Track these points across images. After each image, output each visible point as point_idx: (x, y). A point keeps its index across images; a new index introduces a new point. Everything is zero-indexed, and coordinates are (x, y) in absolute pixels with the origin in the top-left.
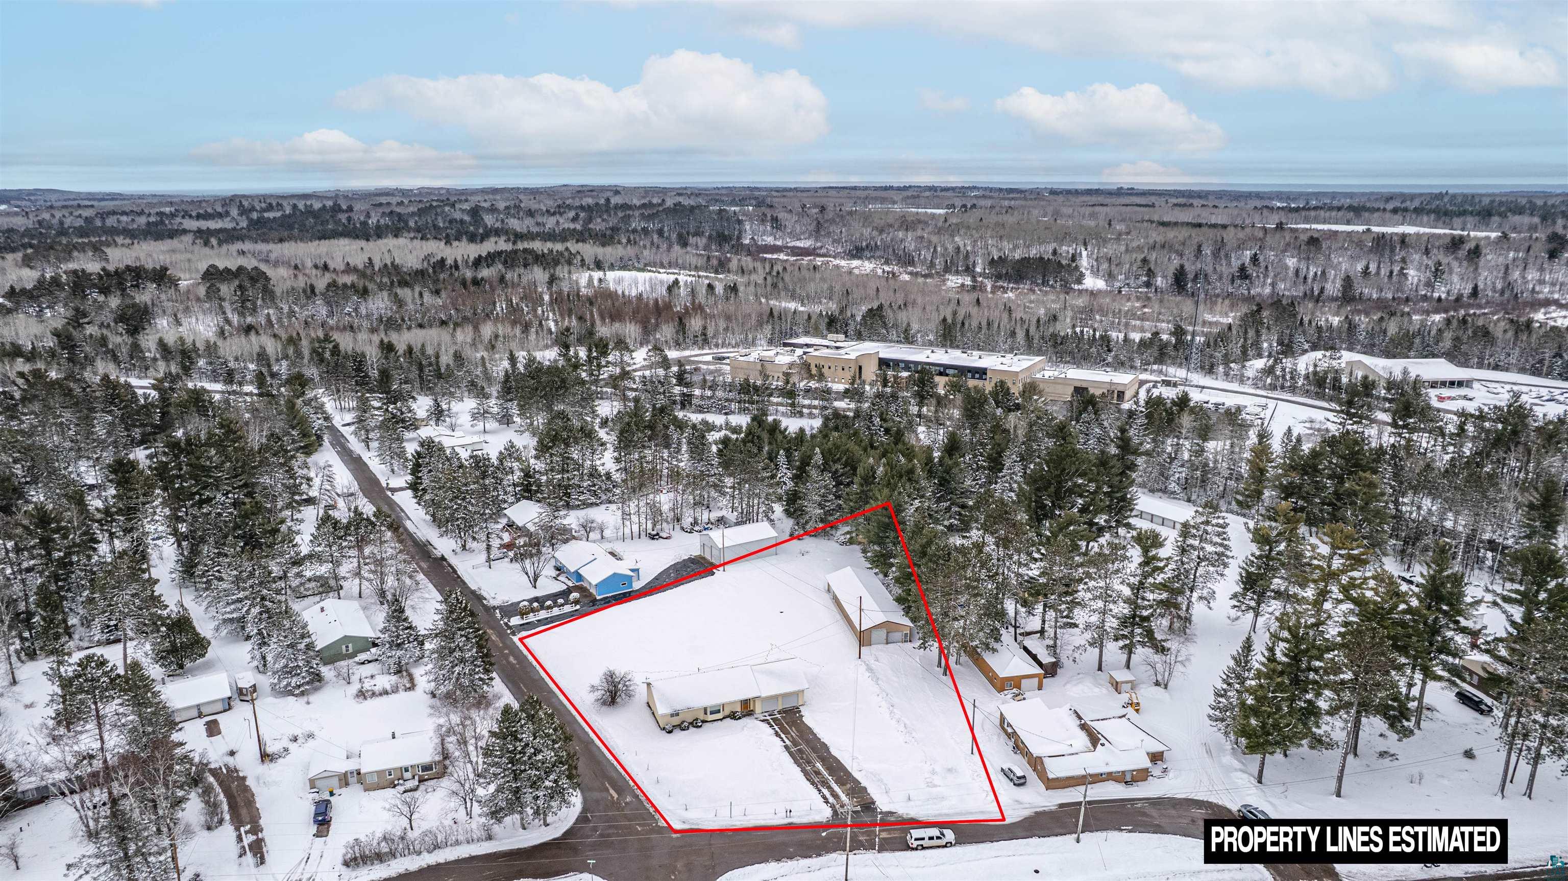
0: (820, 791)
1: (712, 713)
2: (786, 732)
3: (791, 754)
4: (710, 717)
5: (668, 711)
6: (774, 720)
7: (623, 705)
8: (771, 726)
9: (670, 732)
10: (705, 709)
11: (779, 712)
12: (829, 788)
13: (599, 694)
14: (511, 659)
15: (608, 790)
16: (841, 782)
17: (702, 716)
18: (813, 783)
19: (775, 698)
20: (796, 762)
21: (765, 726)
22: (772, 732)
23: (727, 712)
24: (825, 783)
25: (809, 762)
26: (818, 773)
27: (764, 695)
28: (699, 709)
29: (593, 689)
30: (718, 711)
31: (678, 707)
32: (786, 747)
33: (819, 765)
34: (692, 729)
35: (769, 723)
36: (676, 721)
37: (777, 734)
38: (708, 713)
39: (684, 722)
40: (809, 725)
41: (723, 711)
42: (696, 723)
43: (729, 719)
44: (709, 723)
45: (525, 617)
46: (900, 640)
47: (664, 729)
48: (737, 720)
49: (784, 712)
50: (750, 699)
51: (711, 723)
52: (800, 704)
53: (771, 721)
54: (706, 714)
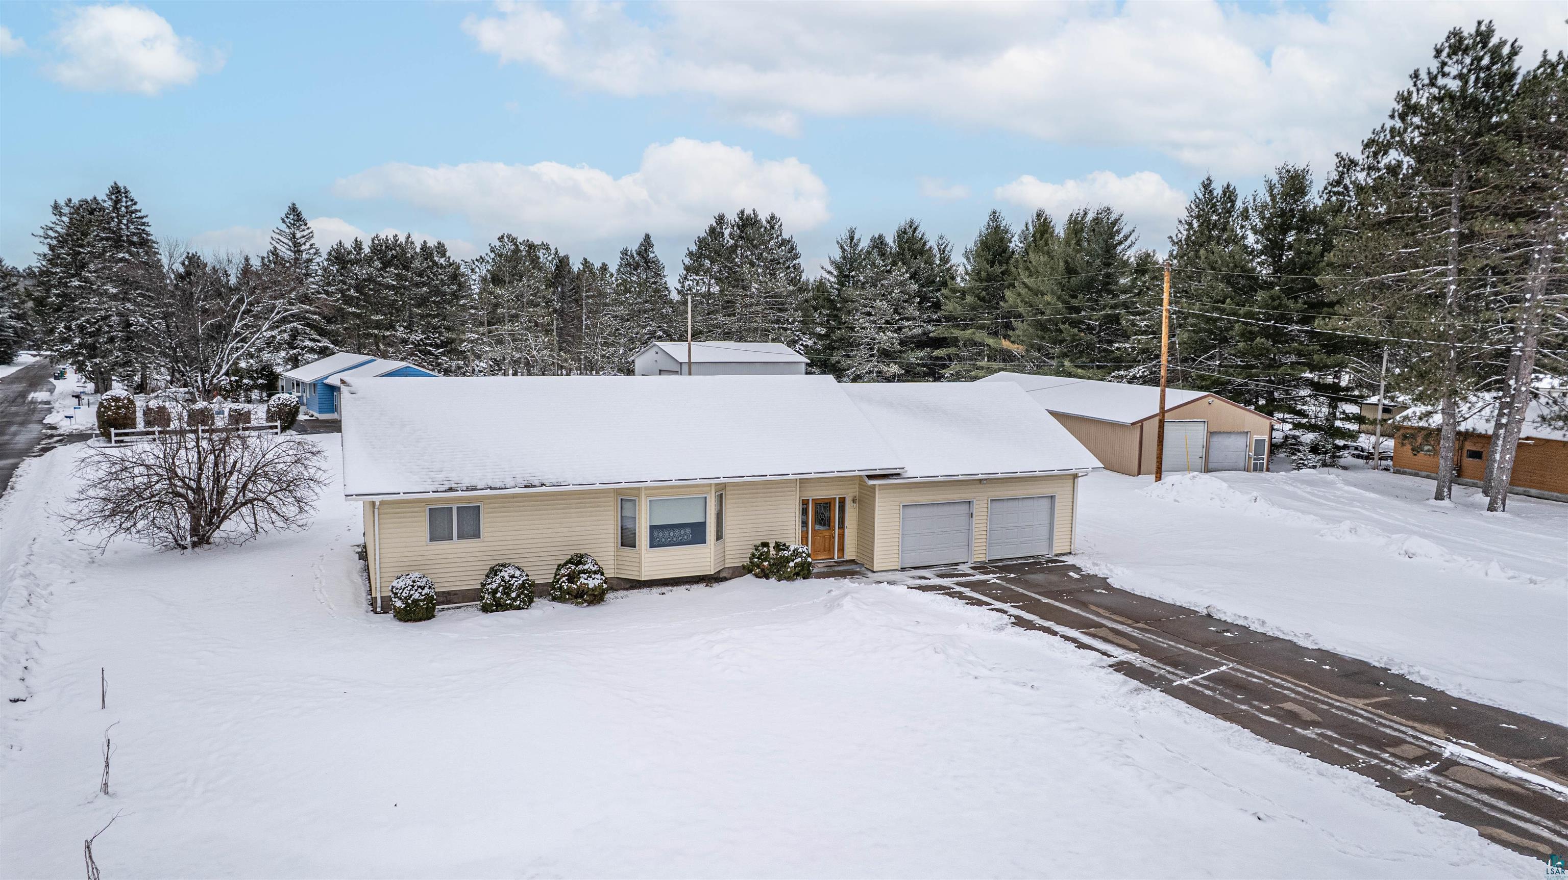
1: (661, 540)
2: (1078, 623)
4: (655, 564)
5: (410, 484)
6: (978, 587)
8: (975, 603)
9: (417, 616)
10: (625, 509)
11: (981, 568)
17: (605, 555)
19: (959, 496)
20: (1275, 736)
22: (998, 617)
23: (738, 546)
26: (1541, 804)
28: (587, 497)
30: (695, 536)
31: (472, 474)
32: (1131, 671)
33: (1463, 752)
34: (543, 608)
35: (959, 596)
36: (459, 562)
38: (643, 536)
39: (504, 565)
40: (1169, 600)
41: (719, 537)
42: (572, 578)
43: (749, 577)
44: (645, 591)
45: (116, 435)
46: (1242, 465)
47: (386, 607)
48: (789, 578)
49: (1002, 569)
50: (842, 501)
51: (656, 591)
52: (1057, 550)
53: (958, 589)
54: (627, 540)
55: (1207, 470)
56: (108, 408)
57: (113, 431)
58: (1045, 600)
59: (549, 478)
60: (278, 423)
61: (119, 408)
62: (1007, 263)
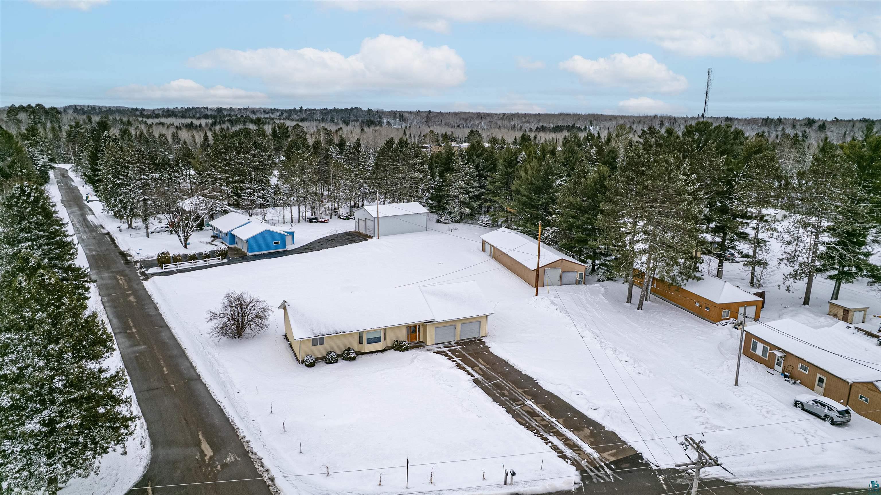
0: (545, 439)
1: (369, 342)
2: (472, 365)
3: (486, 390)
4: (368, 348)
5: (308, 335)
6: (453, 351)
7: (252, 337)
8: (450, 358)
9: (311, 365)
10: (360, 336)
11: (457, 344)
12: (558, 434)
13: (219, 323)
14: (132, 298)
15: (198, 444)
16: (576, 429)
17: (356, 346)
18: (530, 428)
19: (451, 324)
20: (496, 399)
21: (442, 358)
22: (454, 364)
23: (389, 342)
24: (549, 428)
25: (515, 400)
26: (533, 414)
27: (438, 319)
28: (351, 334)
29: (214, 316)
30: (378, 340)
31: (323, 330)
32: (476, 381)
33: (530, 403)
34: (342, 363)
35: (446, 355)
36: (320, 351)
37: (459, 366)
38: (365, 341)
39: (331, 352)
40: (500, 357)
41: (385, 339)
42: (348, 354)
43: (392, 350)
44: (365, 355)
45: (165, 266)
46: (574, 282)
47: (303, 362)
48: (403, 351)
49: (464, 343)
50: (419, 326)
51: (368, 355)
52: (482, 335)
53: (448, 352)
54: (361, 342)
55: (561, 285)
56: (161, 257)
57: (163, 265)
58: (469, 357)
59: (342, 330)
60: (221, 257)
61: (165, 257)
62: (514, 167)
